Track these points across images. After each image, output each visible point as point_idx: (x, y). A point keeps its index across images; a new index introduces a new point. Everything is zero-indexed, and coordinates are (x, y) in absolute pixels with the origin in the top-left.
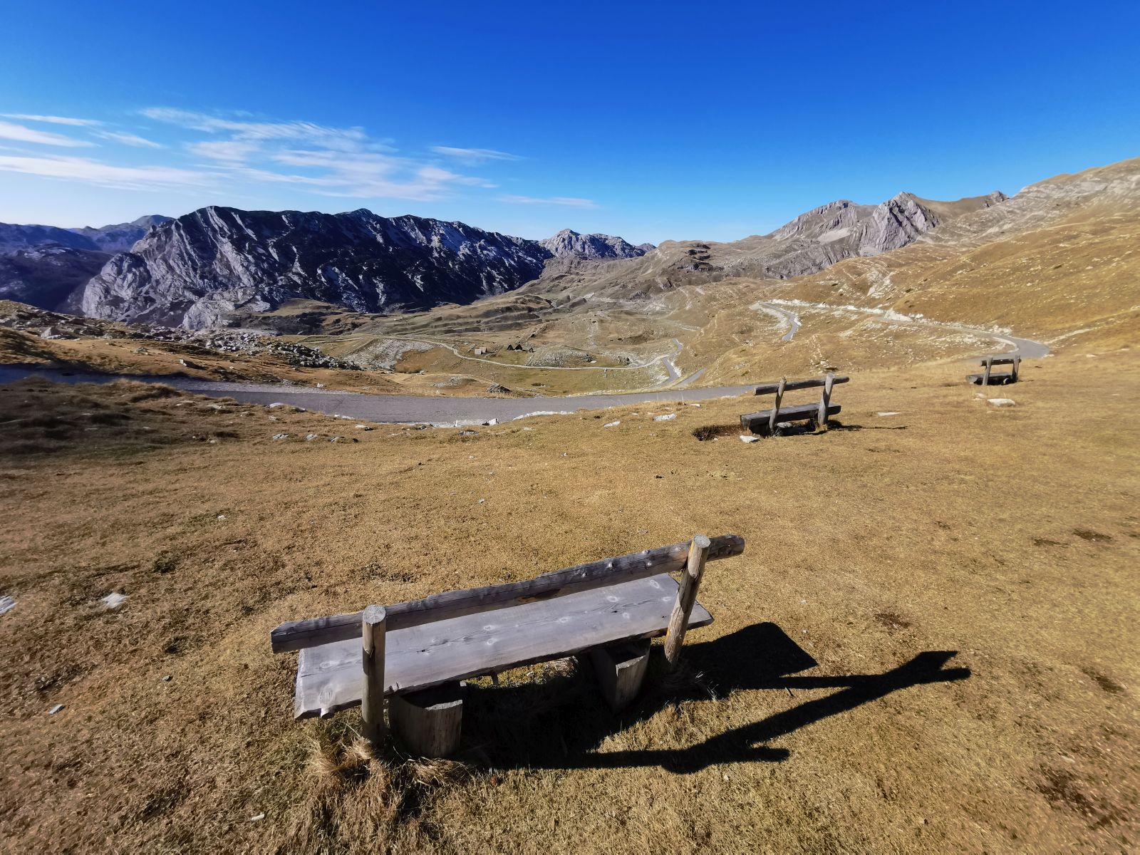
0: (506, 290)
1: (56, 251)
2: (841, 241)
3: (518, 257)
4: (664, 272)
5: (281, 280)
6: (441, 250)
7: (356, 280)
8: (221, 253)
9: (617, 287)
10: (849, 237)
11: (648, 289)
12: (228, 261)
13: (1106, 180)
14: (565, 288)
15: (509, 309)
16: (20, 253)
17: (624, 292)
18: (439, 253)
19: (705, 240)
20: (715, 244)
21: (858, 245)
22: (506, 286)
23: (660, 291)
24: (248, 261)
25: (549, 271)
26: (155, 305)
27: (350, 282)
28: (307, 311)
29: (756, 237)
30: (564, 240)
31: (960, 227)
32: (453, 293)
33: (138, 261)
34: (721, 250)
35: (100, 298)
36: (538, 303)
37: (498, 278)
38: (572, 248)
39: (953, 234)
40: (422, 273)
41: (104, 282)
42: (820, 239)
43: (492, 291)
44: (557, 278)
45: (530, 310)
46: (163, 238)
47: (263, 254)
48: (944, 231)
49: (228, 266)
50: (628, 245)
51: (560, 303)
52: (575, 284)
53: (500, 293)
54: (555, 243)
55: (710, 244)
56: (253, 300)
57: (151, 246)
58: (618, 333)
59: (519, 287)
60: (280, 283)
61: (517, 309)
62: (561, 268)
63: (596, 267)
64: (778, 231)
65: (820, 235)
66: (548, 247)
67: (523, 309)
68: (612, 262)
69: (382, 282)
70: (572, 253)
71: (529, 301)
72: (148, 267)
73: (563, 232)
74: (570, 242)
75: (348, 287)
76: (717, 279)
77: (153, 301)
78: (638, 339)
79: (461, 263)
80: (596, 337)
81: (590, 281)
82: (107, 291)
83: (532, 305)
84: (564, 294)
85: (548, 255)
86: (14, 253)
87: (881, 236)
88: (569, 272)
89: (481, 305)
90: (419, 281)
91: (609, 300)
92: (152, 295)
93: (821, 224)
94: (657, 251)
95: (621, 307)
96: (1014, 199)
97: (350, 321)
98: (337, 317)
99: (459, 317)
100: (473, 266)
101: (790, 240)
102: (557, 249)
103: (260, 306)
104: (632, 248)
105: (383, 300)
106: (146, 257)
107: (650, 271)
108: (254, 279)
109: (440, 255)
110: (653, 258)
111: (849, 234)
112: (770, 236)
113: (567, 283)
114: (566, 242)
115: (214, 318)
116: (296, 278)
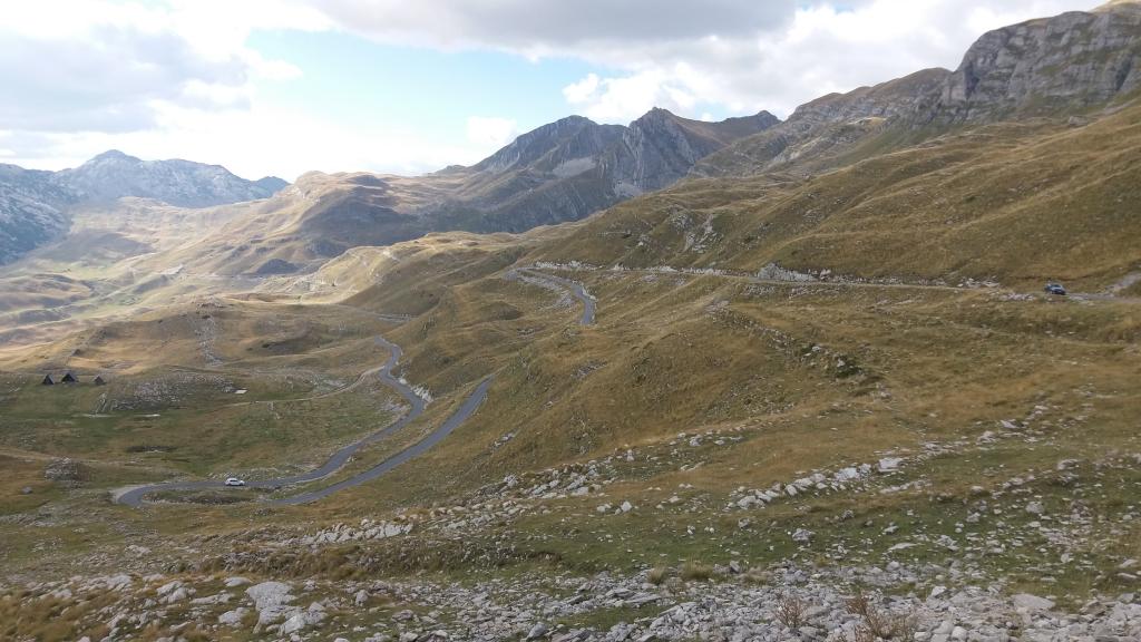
2: (586, 175)
9: (228, 253)
10: (596, 169)
14: (120, 258)
17: (243, 261)
19: (376, 172)
20: (395, 179)
21: (610, 181)
23: (313, 257)
29: (458, 168)
34: (403, 187)
36: (66, 288)
42: (555, 171)
45: (48, 302)
61: (19, 302)
63: (178, 219)
64: (491, 160)
65: (555, 166)
68: (209, 210)
71: (45, 285)
73: (105, 155)
83: (52, 293)
84: (120, 269)
85: (76, 198)
87: (639, 166)
94: (292, 190)
101: (512, 174)
104: (247, 184)
107: (287, 223)
110: (289, 200)
111: (595, 165)
112: (481, 167)
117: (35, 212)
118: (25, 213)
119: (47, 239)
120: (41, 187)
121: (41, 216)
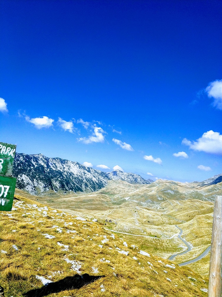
3: (99, 178)
9: (140, 196)
11: (153, 200)
15: (93, 200)
17: (143, 199)
18: (67, 173)
23: (158, 201)
25: (110, 186)
27: (30, 181)
36: (106, 199)
37: (90, 186)
40: (59, 181)
43: (86, 191)
50: (143, 179)
51: (115, 200)
53: (90, 192)
59: (97, 190)
61: (97, 200)
62: (115, 185)
67: (100, 201)
68: (136, 185)
75: (29, 184)
81: (127, 192)
83: (103, 199)
84: (117, 196)
88: (119, 187)
90: (58, 184)
91: (136, 201)
95: (142, 205)
105: (42, 190)
107: (153, 191)
117: (102, 181)
118: (100, 181)
119: (104, 187)
120: (104, 176)
121: (103, 182)
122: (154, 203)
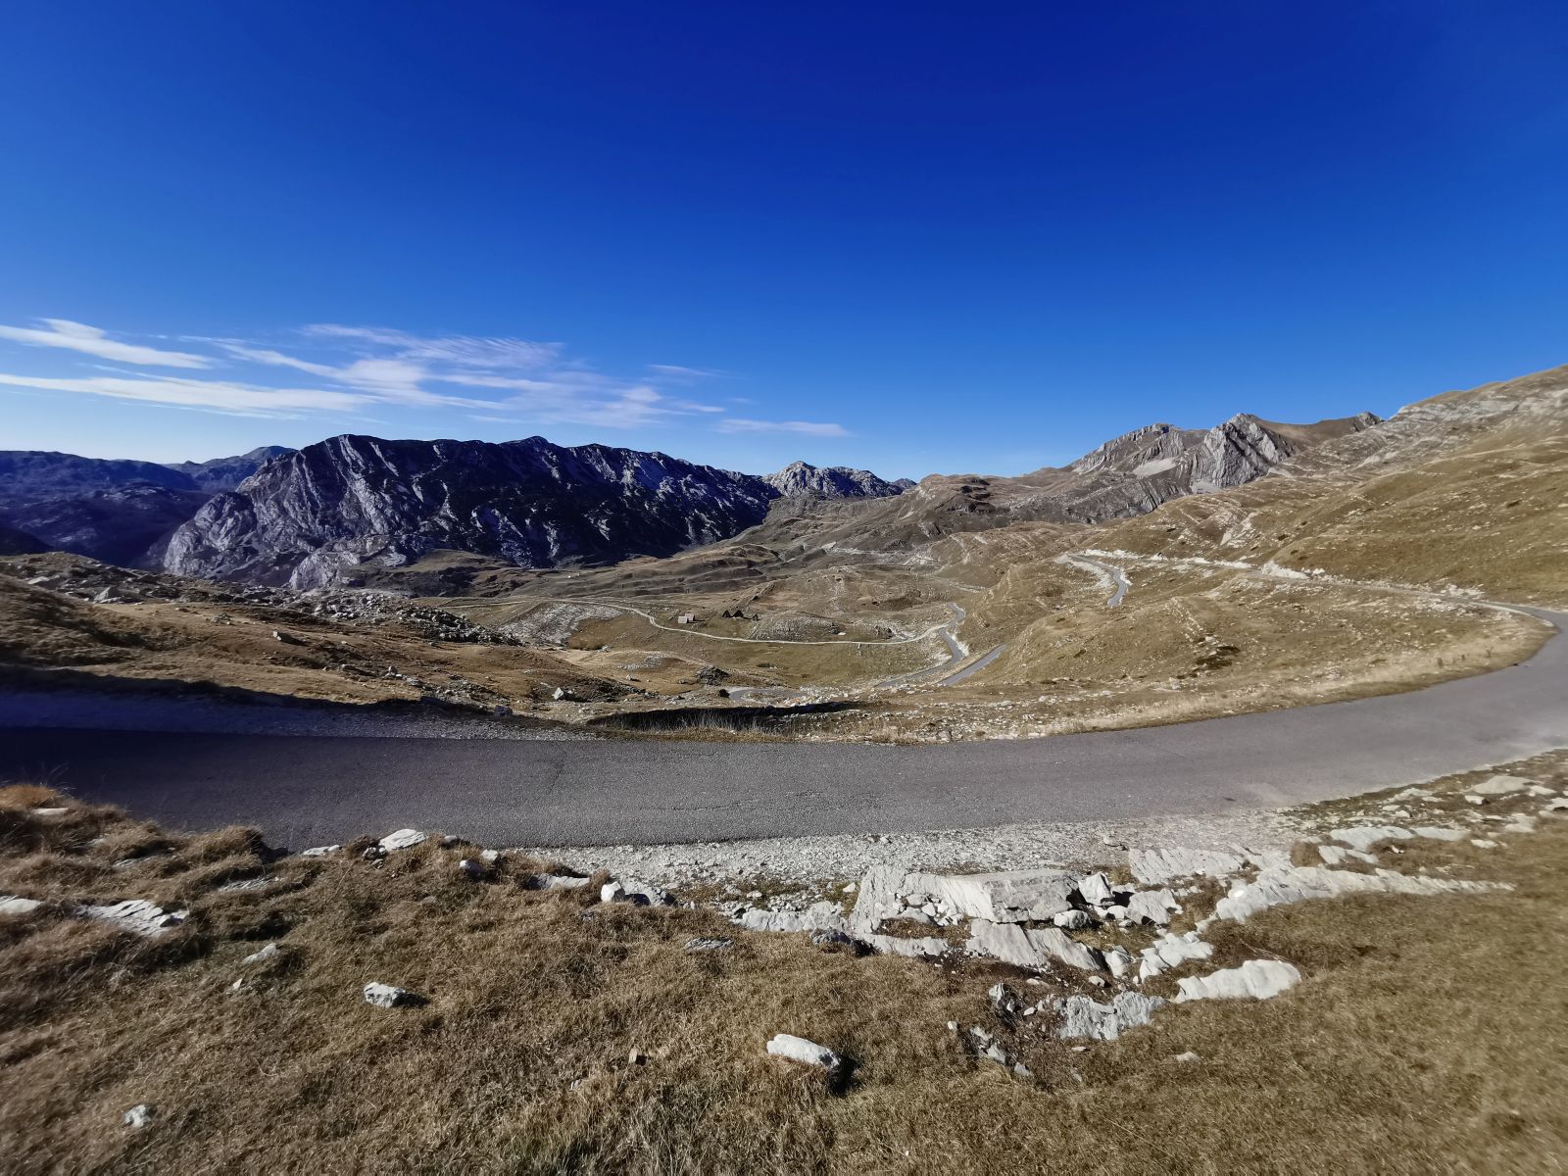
0: (719, 539)
1: (145, 491)
2: (1165, 474)
3: (736, 497)
4: (929, 515)
5: (424, 525)
6: (635, 488)
7: (521, 526)
8: (351, 492)
9: (866, 535)
10: (1175, 469)
11: (909, 538)
12: (358, 502)
13: (1514, 397)
14: (797, 536)
15: (722, 563)
16: (99, 494)
17: (877, 542)
18: (632, 491)
19: (982, 475)
20: (996, 479)
21: (1188, 480)
22: (719, 533)
23: (924, 539)
24: (385, 502)
25: (776, 514)
26: (257, 558)
27: (514, 528)
28: (454, 565)
29: (1050, 470)
30: (795, 475)
31: (1326, 457)
32: (648, 543)
33: (243, 502)
34: (1004, 486)
35: (188, 549)
36: (761, 555)
37: (709, 523)
38: (805, 485)
39: (1317, 465)
40: (608, 517)
41: (197, 528)
42: (1135, 472)
43: (700, 540)
44: (786, 523)
45: (750, 564)
46: (279, 475)
47: (404, 494)
48: (1304, 461)
49: (358, 508)
50: (880, 481)
51: (791, 555)
52: (809, 531)
53: (711, 542)
54: (784, 479)
55: (989, 479)
56: (385, 551)
57: (262, 484)
58: (871, 594)
59: (736, 534)
60: (422, 530)
61: (733, 563)
62: (791, 510)
63: (837, 509)
64: (1079, 462)
65: (1135, 466)
66: (774, 483)
67: (741, 563)
68: (858, 503)
69: (554, 528)
70: (806, 492)
71: (749, 552)
72: (255, 510)
73: (795, 465)
74: (803, 479)
75: (510, 535)
76: (1001, 524)
77: (254, 552)
78: (898, 604)
79: (660, 504)
80: (842, 599)
81: (829, 526)
82: (198, 540)
83: (753, 558)
84: (796, 543)
85: (775, 493)
86: (91, 494)
87: (1218, 467)
88: (802, 516)
89: (685, 558)
90: (604, 527)
91: (855, 551)
92: (255, 545)
93: (1135, 453)
94: (919, 488)
95: (873, 560)
96: (1392, 421)
97: (509, 578)
98: (491, 573)
99: (655, 574)
100: (676, 507)
101: (1095, 474)
102: (786, 487)
103: (395, 559)
104: (885, 485)
105: (555, 551)
106: (255, 497)
107: (910, 514)
108: (390, 524)
109: (633, 494)
110: (913, 496)
111: (1174, 465)
112: (1069, 469)
113: (800, 529)
114: (798, 477)
115: (330, 574)
116: (443, 523)
120: (753, 487)
122: (911, 549)
